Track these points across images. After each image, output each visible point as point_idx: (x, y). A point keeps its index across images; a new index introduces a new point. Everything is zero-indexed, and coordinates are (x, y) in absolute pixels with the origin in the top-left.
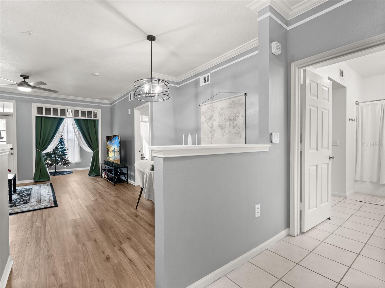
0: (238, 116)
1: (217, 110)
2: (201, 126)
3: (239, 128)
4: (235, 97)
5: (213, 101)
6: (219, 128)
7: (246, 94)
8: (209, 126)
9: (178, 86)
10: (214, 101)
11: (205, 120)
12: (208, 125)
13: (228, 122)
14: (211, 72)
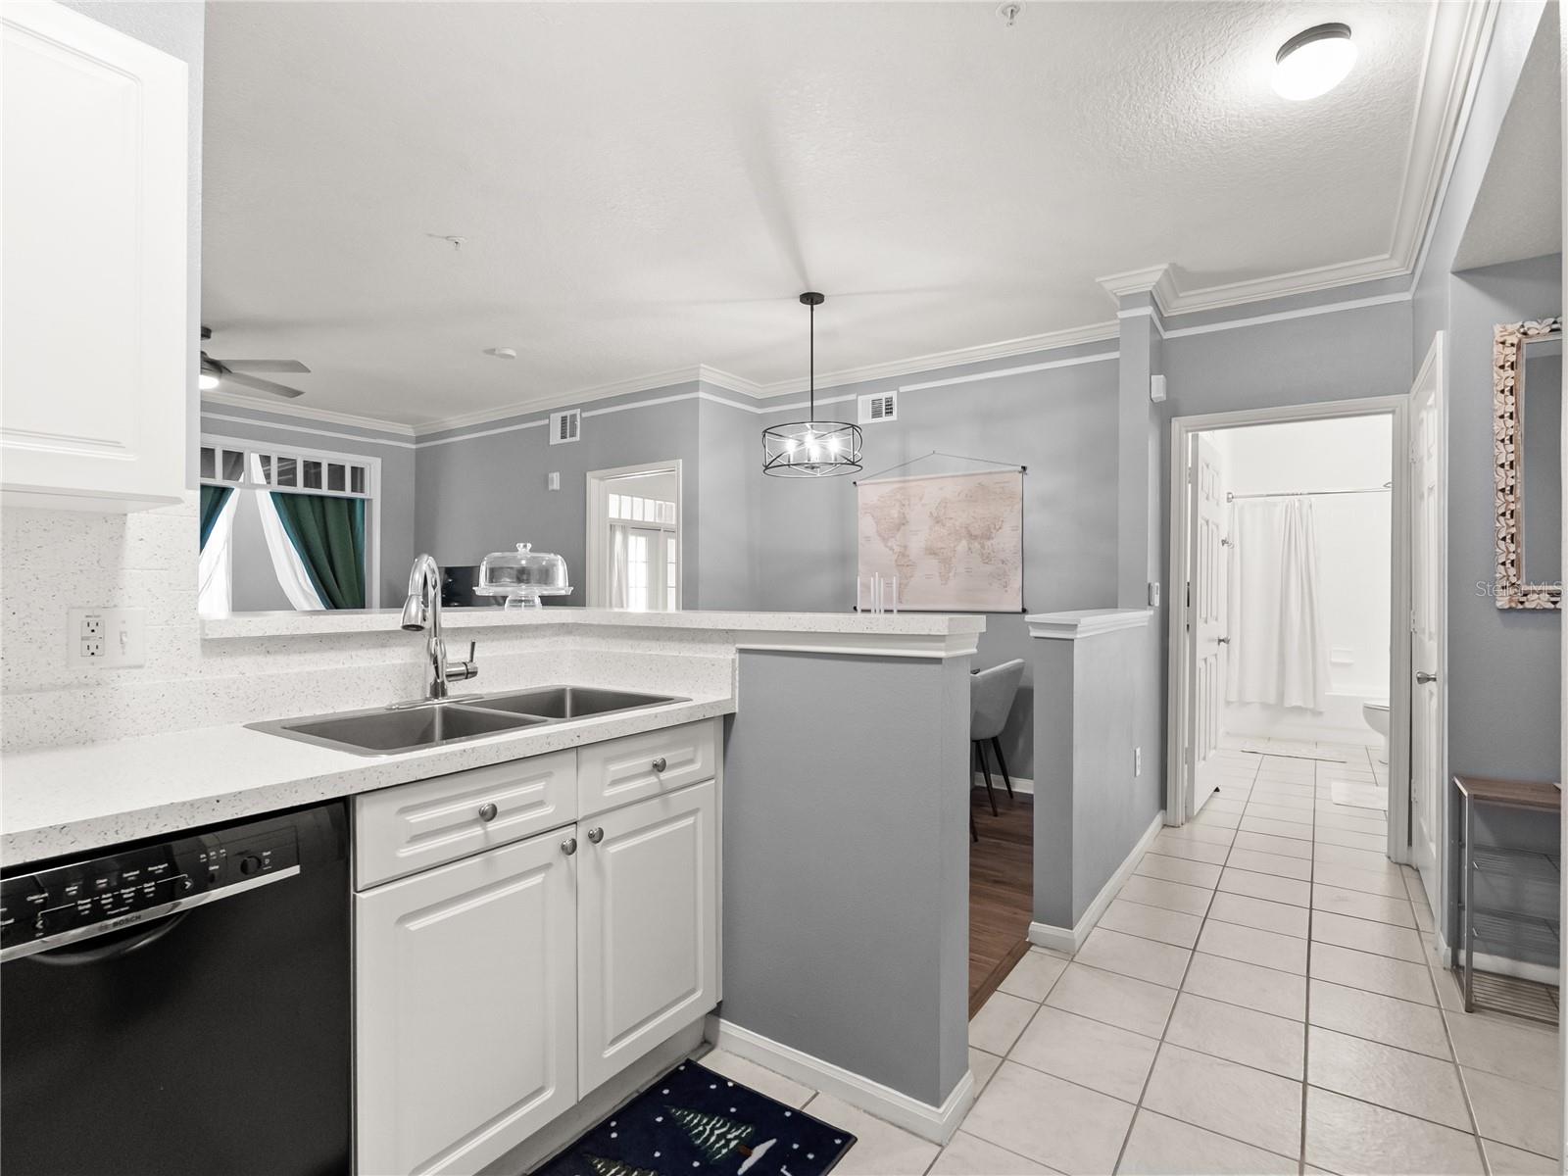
0: (997, 527)
1: (923, 505)
2: (860, 547)
3: (1003, 562)
4: (990, 473)
5: (907, 478)
6: (932, 556)
7: (1024, 468)
8: (891, 549)
9: (760, 411)
10: (910, 475)
11: (878, 531)
12: (887, 546)
13: (964, 543)
14: (902, 389)
